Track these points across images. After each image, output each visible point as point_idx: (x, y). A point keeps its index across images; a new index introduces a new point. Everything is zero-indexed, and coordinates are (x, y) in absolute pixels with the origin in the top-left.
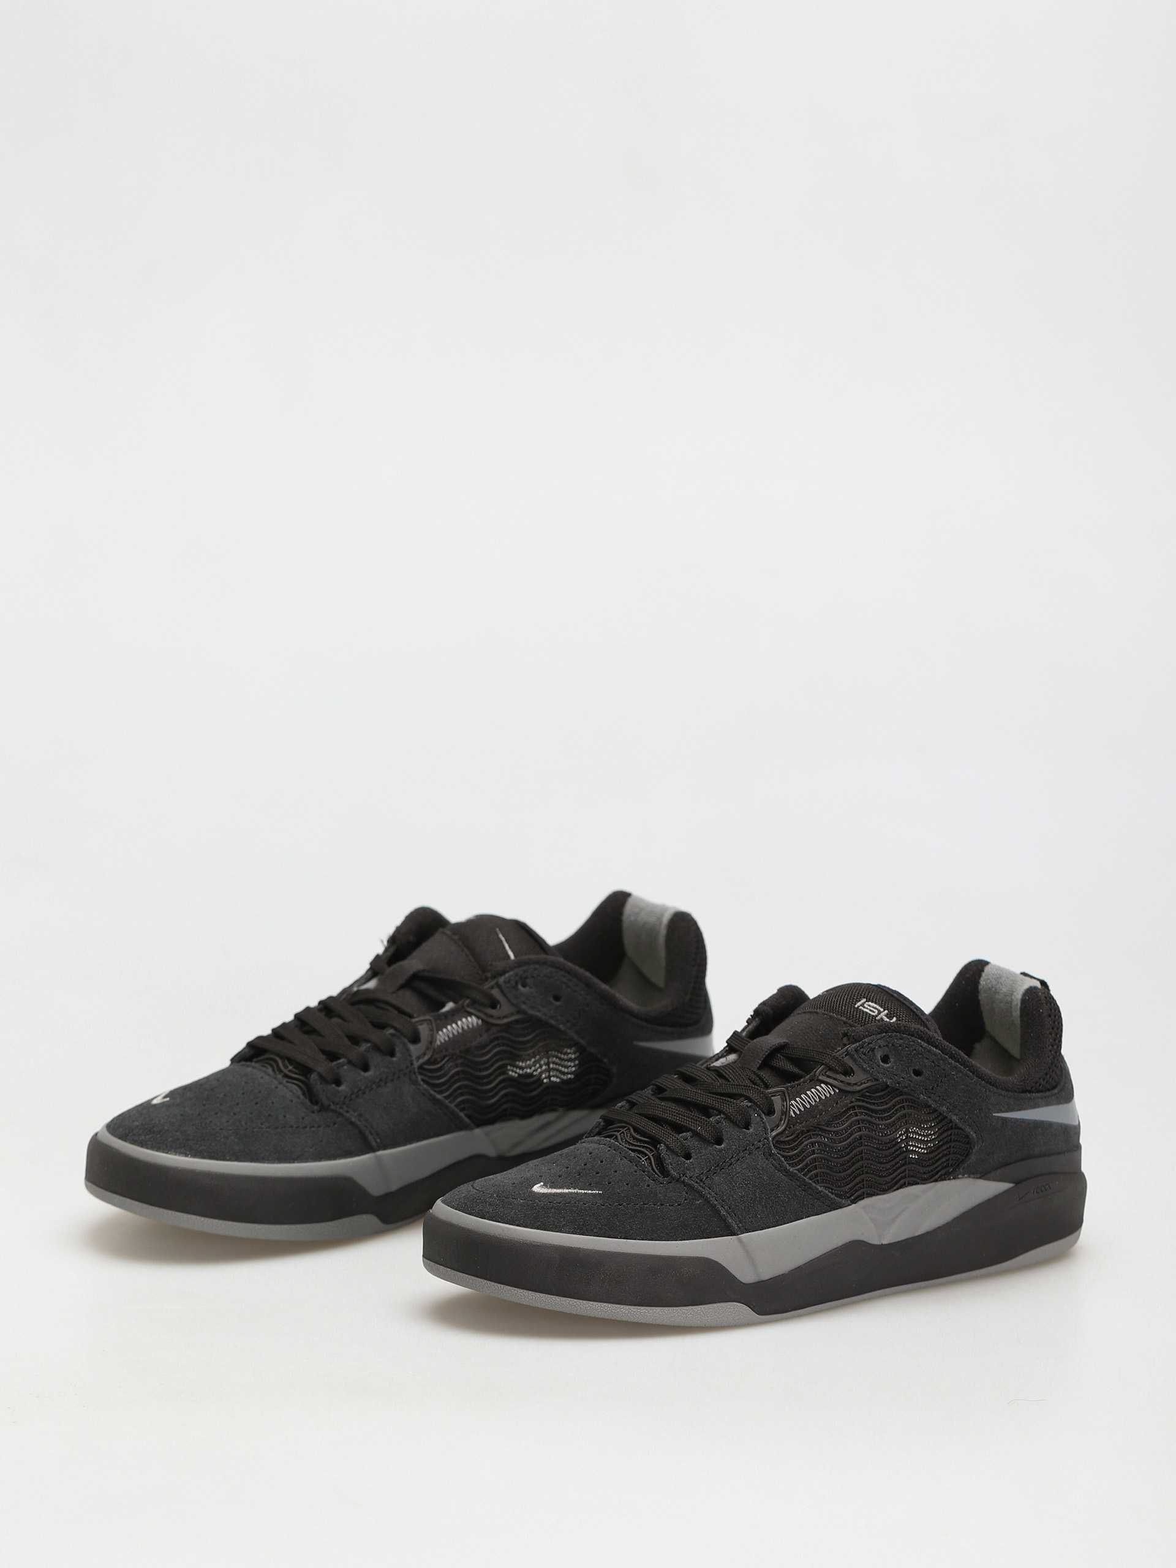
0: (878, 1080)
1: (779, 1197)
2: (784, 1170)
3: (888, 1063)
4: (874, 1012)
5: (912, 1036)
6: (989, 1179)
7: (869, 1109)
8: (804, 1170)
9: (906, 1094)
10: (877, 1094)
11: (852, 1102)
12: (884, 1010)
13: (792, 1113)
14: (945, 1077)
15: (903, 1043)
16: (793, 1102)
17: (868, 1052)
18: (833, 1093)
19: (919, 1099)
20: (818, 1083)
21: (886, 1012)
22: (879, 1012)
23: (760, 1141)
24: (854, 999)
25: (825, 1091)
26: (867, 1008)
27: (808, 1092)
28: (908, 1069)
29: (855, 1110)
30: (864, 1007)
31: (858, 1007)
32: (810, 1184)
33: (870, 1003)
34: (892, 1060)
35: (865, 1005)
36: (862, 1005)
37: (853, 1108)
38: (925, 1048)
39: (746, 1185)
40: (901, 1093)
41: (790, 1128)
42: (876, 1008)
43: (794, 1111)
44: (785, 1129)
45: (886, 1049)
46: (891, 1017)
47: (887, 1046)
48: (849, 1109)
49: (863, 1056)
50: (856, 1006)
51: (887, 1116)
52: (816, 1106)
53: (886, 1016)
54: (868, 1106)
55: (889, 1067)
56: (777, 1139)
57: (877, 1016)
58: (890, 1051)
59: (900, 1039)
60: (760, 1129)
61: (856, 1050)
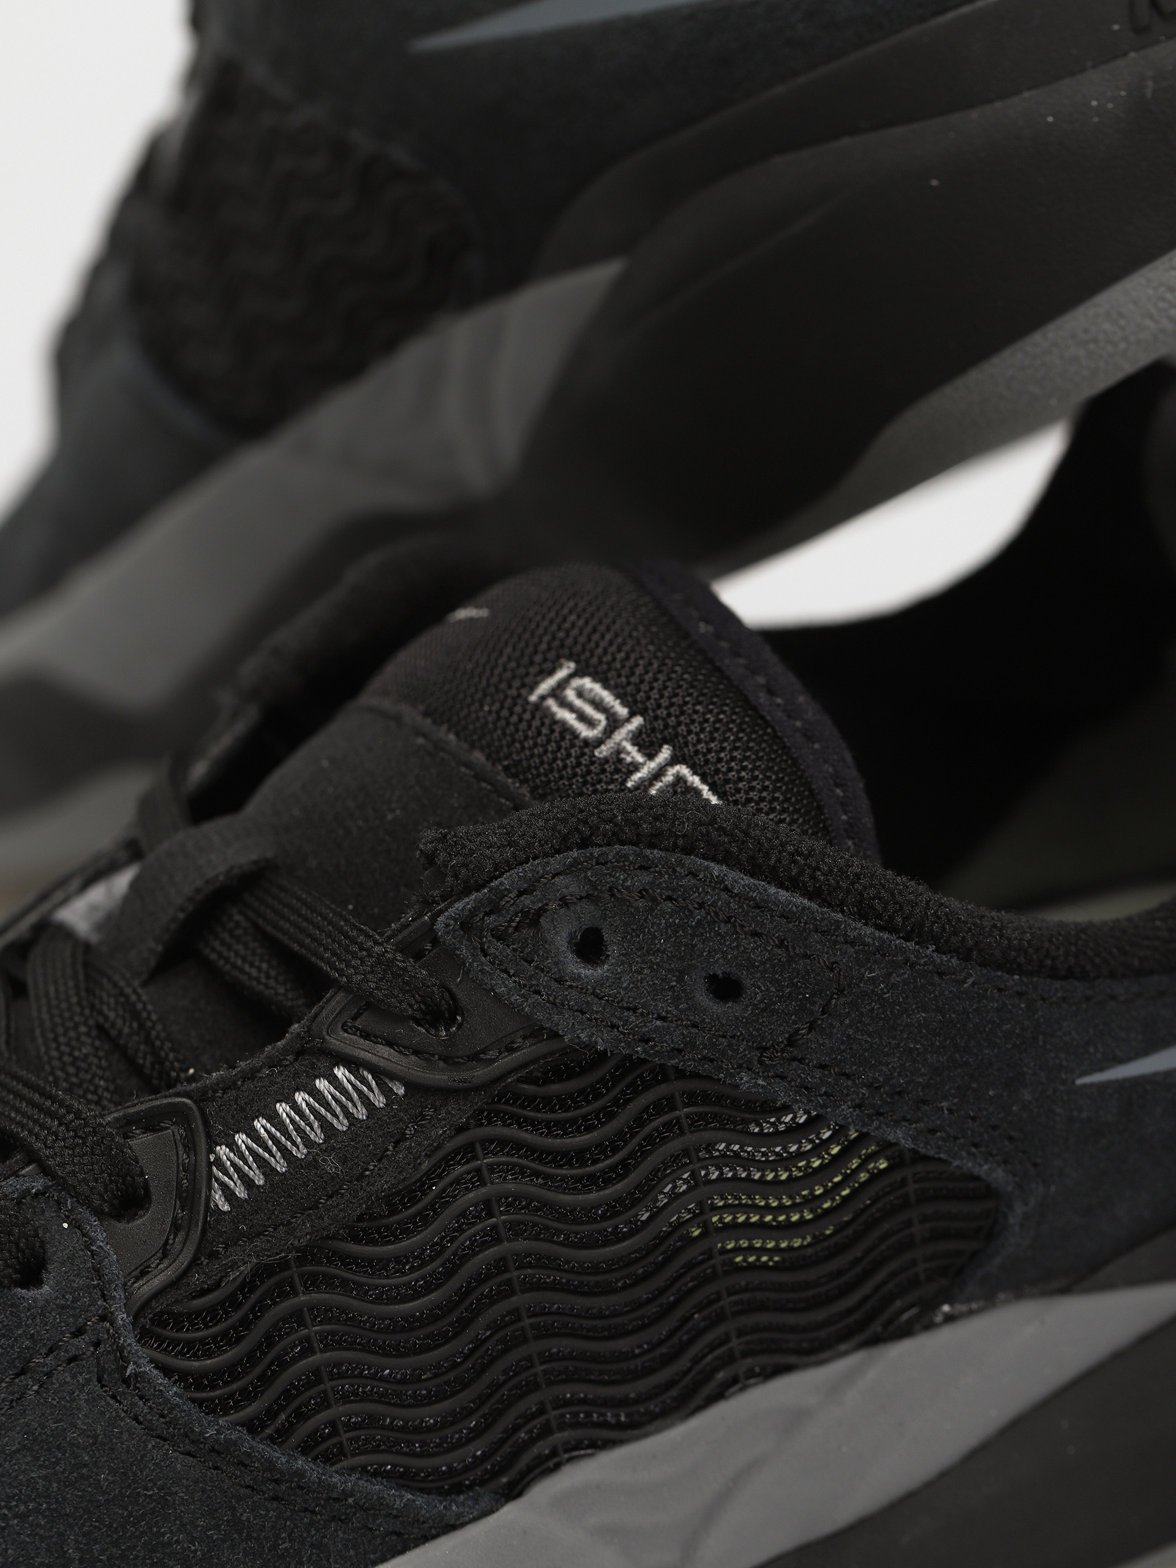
0: (555, 1035)
1: (169, 1543)
2: (186, 1435)
3: (603, 963)
4: (590, 723)
5: (688, 851)
6: (1109, 1286)
7: (532, 1151)
8: (276, 1415)
9: (681, 1074)
10: (555, 1088)
11: (461, 1129)
12: (632, 714)
13: (218, 1197)
14: (841, 991)
15: (652, 883)
16: (223, 1151)
17: (516, 929)
18: (379, 1101)
19: (737, 1086)
20: (323, 1064)
21: (637, 721)
22: (614, 723)
23: (79, 1332)
24: (532, 663)
25: (349, 1098)
26: (571, 708)
27: (282, 1108)
28: (680, 980)
29: (475, 1158)
30: (564, 704)
31: (543, 698)
32: (301, 1474)
33: (587, 683)
34: (613, 951)
35: (570, 694)
36: (557, 693)
37: (468, 1151)
38: (742, 897)
39: (23, 1517)
40: (661, 1075)
41: (213, 1255)
42: (598, 705)
43: (224, 1187)
44: (194, 1262)
45: (586, 907)
46: (652, 744)
47: (588, 896)
48: (448, 1161)
49: (496, 947)
50: (533, 698)
51: (612, 1168)
52: (311, 1163)
53: (637, 739)
54: (526, 1136)
55: (600, 983)
56: (158, 1307)
57: (599, 742)
58: (604, 918)
59: (641, 868)
60: (81, 1282)
61: (466, 925)
